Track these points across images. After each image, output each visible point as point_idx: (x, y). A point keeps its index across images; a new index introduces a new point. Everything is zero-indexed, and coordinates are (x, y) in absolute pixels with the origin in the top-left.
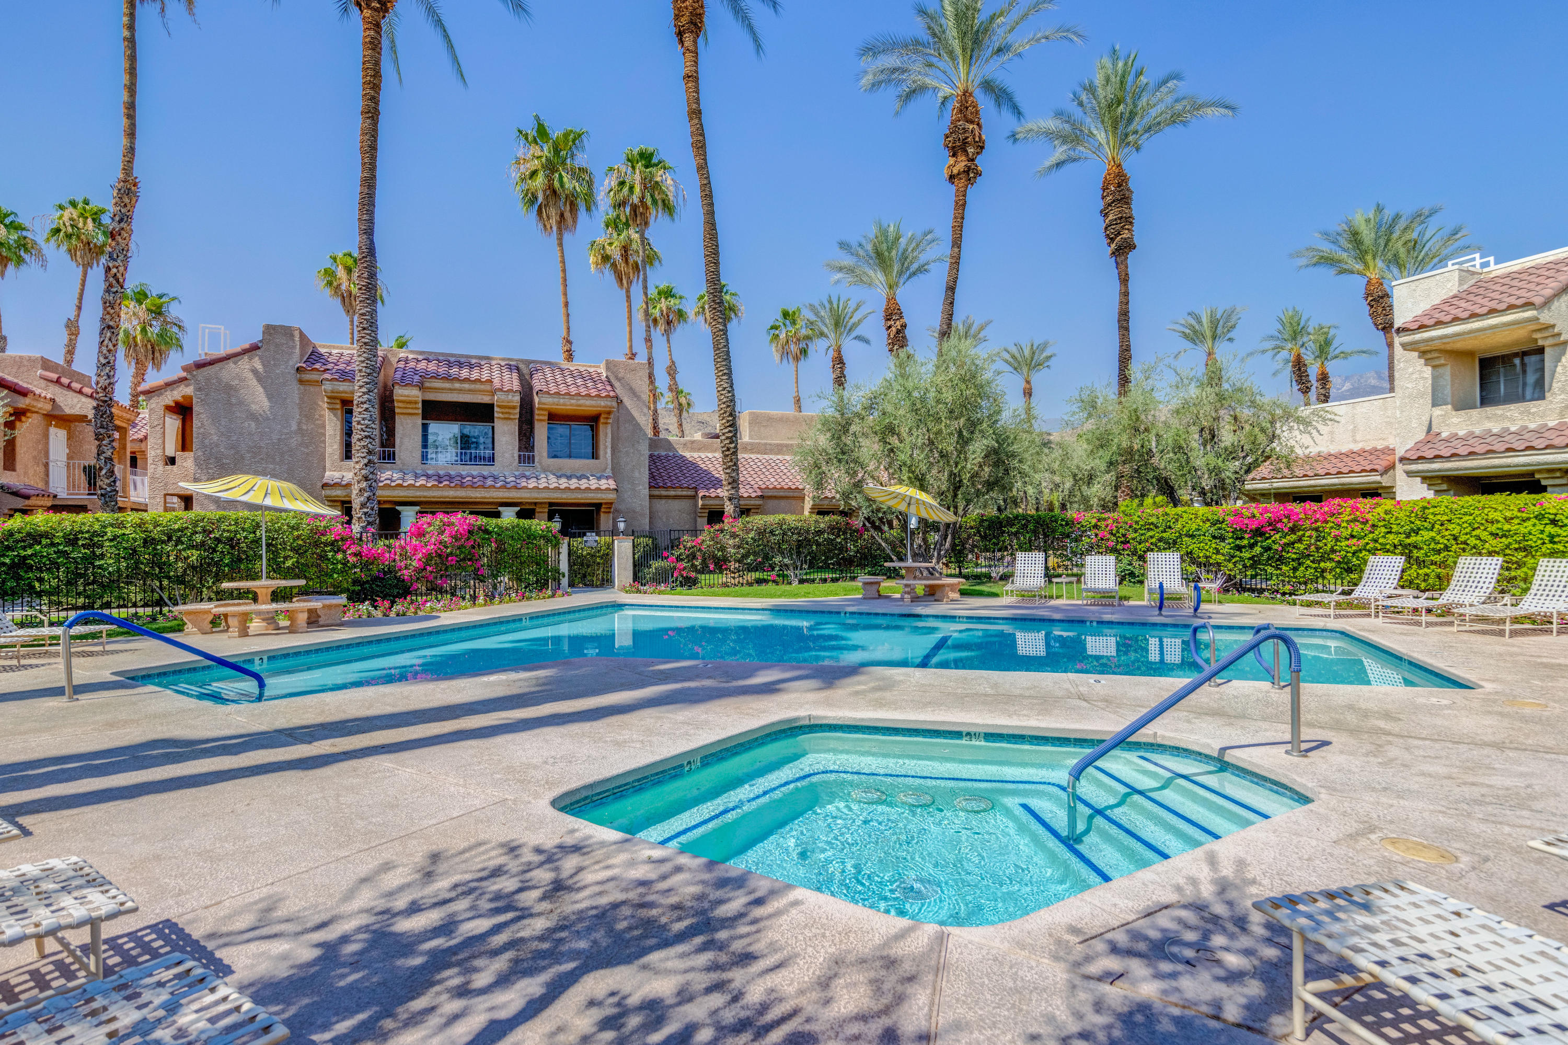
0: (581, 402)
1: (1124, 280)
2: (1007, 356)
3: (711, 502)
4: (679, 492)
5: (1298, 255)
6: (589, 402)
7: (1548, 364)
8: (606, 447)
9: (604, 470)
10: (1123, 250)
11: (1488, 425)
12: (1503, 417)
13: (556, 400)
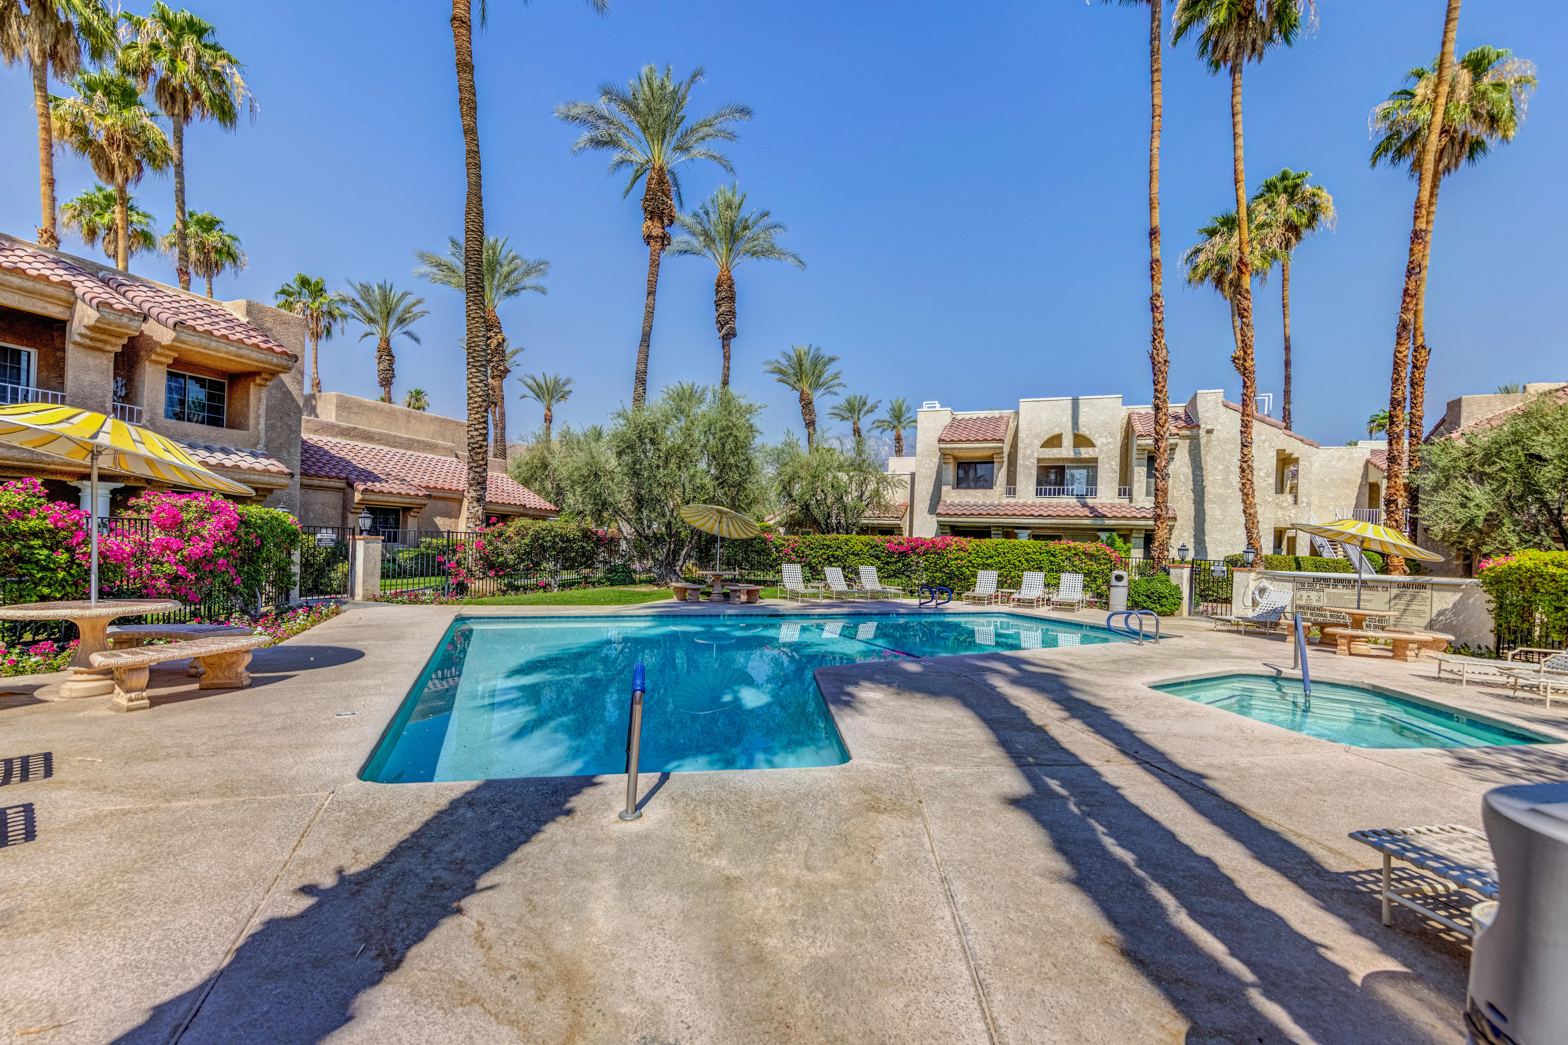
0: (244, 352)
1: (727, 358)
2: (530, 382)
3: (373, 497)
4: (326, 482)
5: (768, 363)
6: (254, 355)
7: (995, 471)
8: (259, 416)
9: (255, 445)
10: (728, 337)
11: (968, 499)
12: (974, 496)
13: (204, 341)
